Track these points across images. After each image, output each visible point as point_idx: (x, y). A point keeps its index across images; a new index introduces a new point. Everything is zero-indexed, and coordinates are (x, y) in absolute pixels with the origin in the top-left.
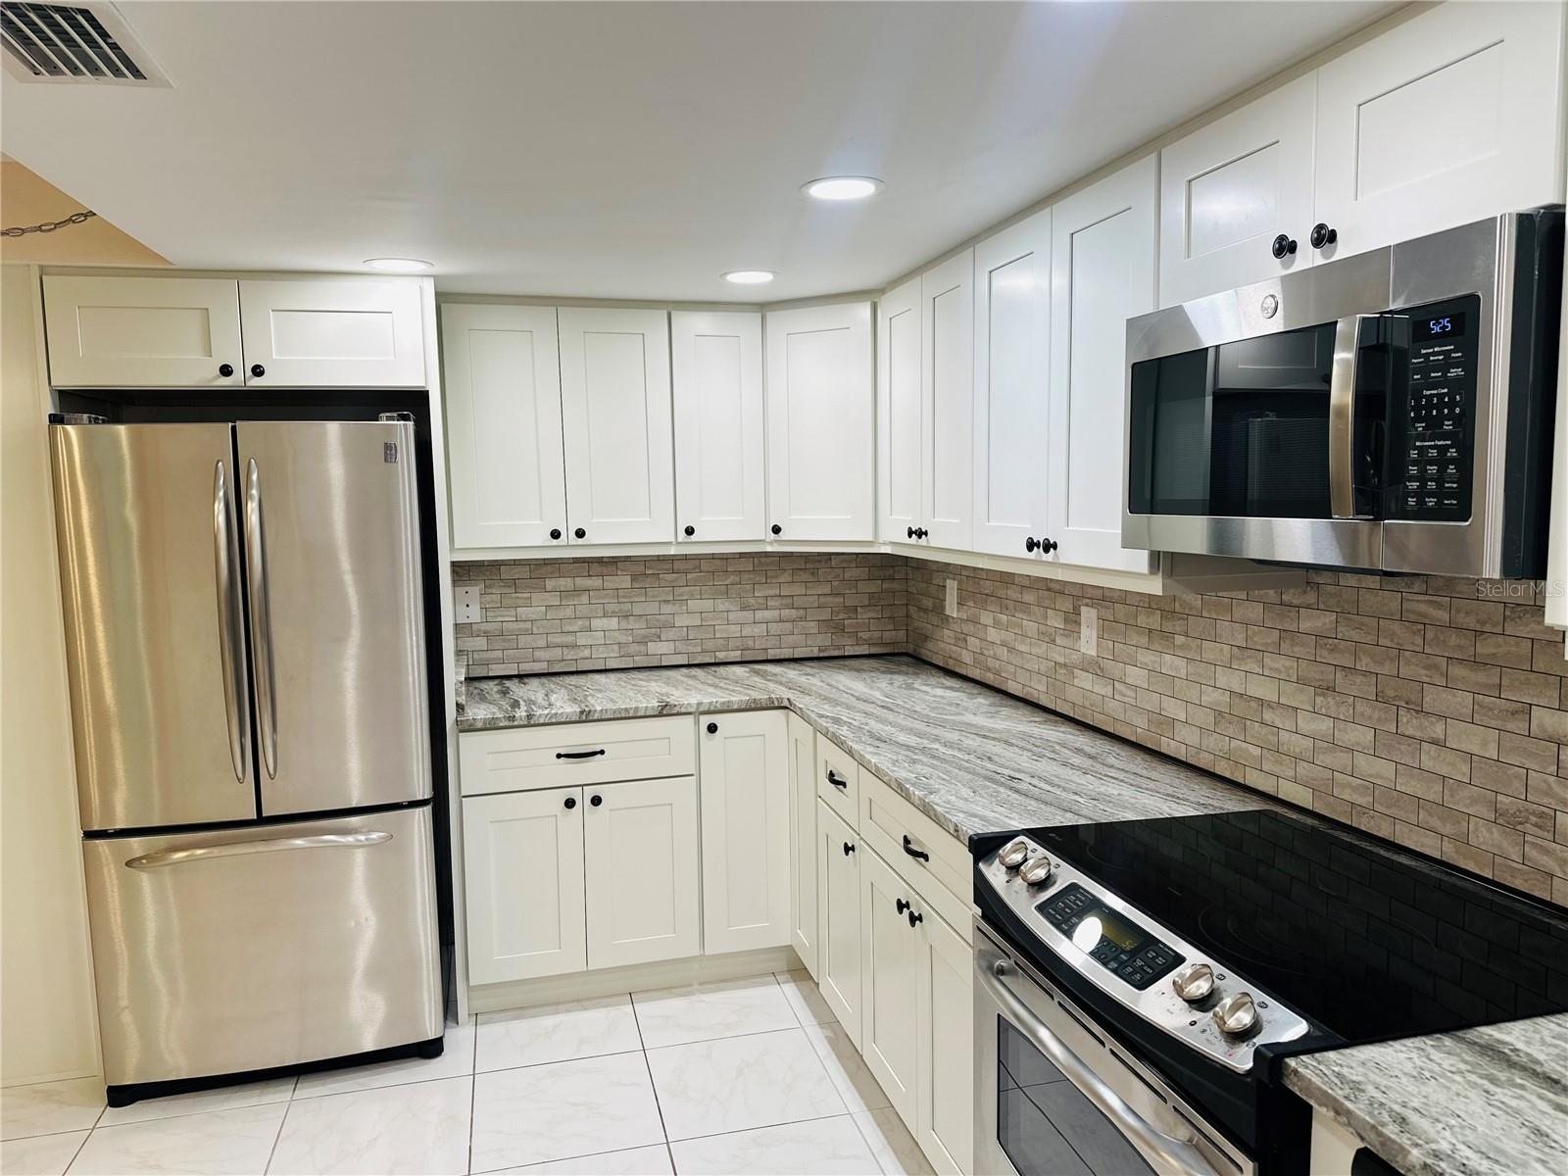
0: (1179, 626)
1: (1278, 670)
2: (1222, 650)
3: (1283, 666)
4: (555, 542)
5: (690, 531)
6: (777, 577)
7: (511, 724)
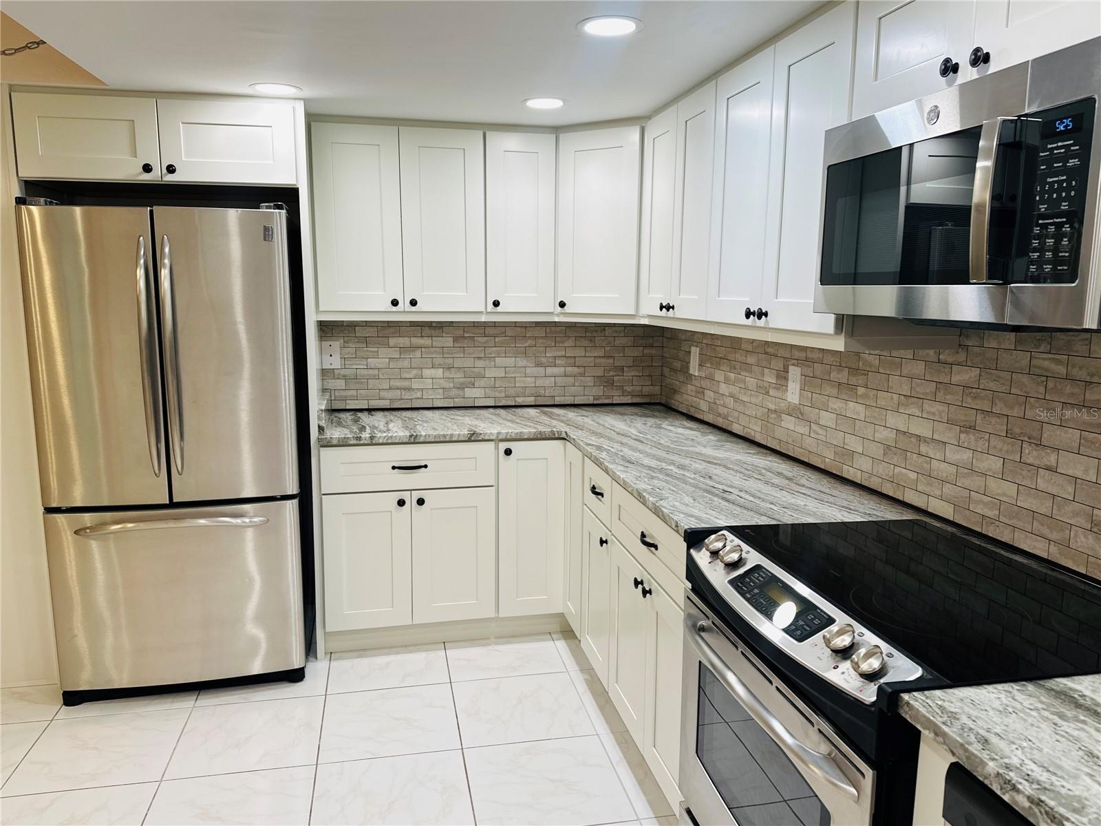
0: (860, 380)
1: (933, 414)
2: (892, 398)
3: (938, 410)
4: (394, 309)
5: (496, 304)
6: (563, 342)
7: (358, 442)
